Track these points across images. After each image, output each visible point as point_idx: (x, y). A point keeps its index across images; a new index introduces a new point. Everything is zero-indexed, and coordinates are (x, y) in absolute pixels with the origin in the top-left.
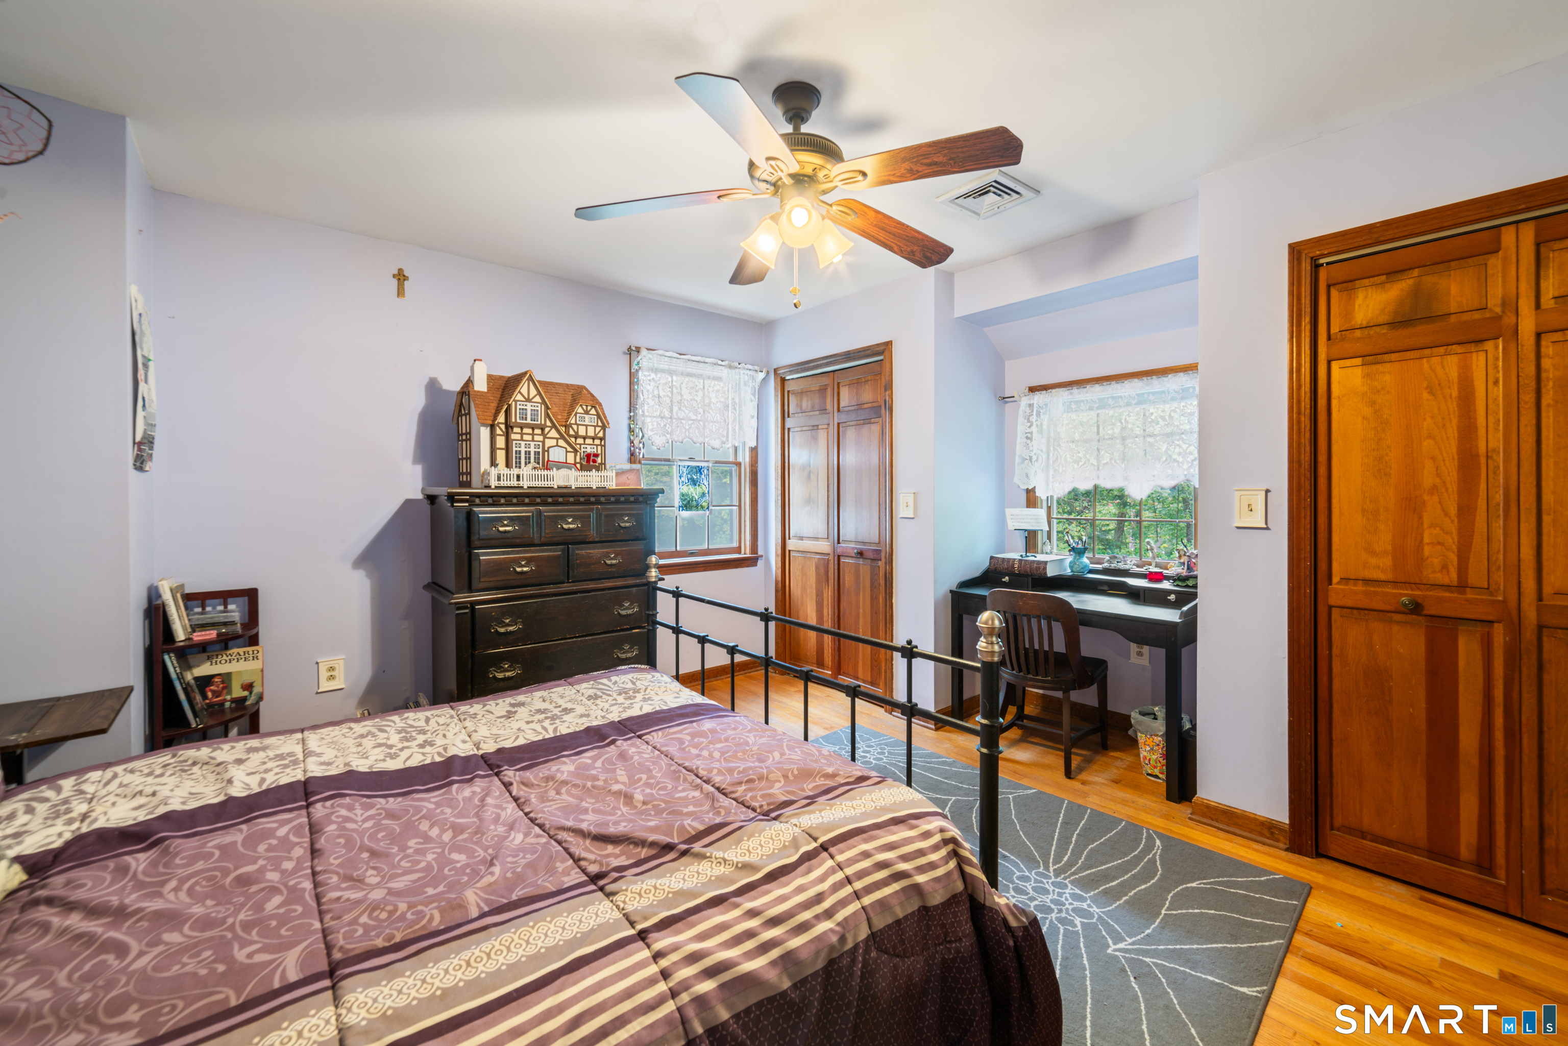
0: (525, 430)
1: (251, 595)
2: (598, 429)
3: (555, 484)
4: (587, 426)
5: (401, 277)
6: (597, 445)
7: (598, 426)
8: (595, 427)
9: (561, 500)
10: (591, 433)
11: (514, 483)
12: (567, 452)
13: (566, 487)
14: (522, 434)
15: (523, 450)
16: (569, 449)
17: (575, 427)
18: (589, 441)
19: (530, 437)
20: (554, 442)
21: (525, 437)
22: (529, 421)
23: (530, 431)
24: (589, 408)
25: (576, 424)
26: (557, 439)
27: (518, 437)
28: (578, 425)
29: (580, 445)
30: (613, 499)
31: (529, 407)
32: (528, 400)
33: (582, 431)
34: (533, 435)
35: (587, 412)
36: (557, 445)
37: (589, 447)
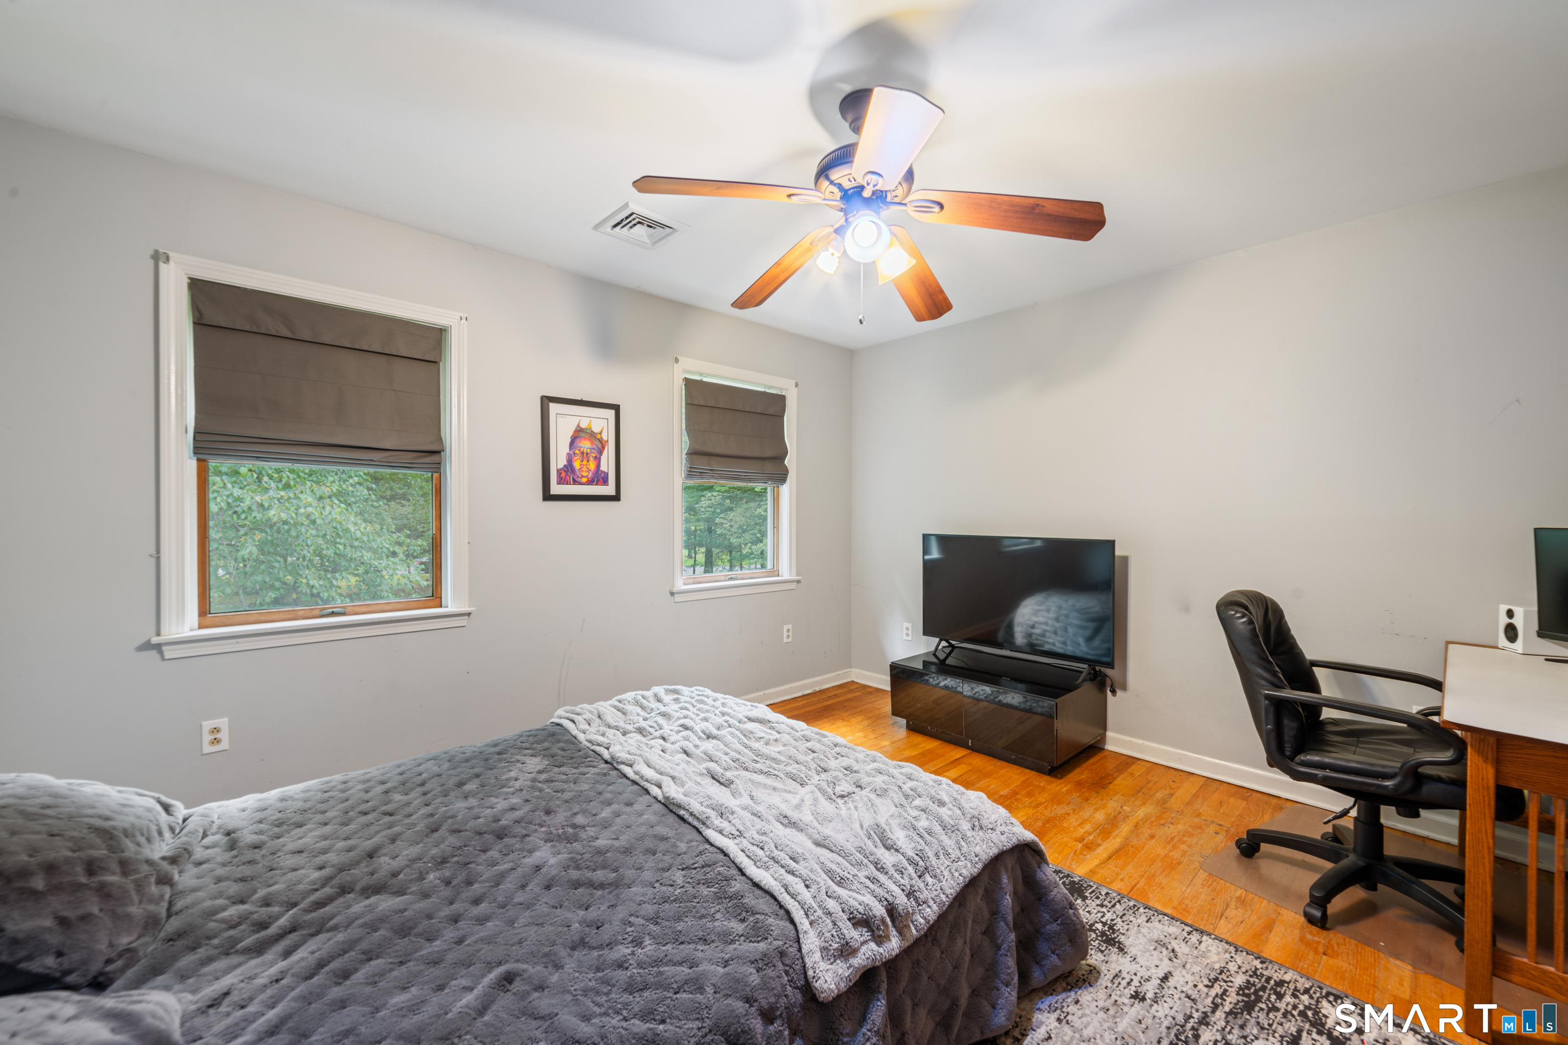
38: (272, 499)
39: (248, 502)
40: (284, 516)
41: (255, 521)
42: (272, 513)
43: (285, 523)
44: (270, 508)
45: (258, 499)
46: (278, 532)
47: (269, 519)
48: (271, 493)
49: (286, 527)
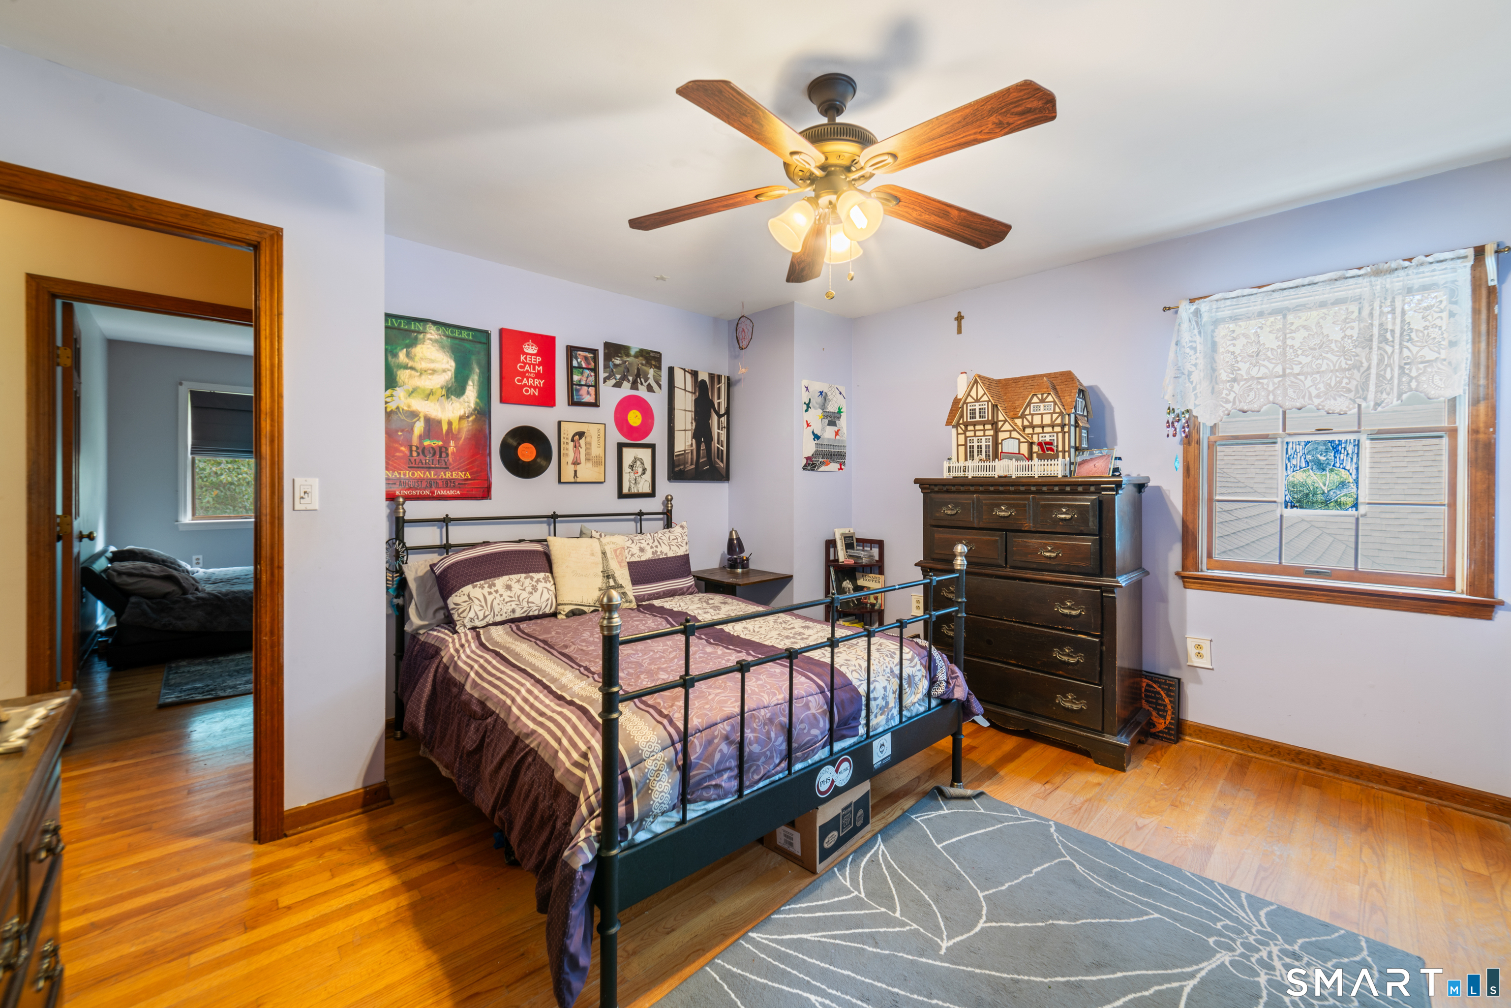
0: (978, 427)
1: (880, 544)
2: (1055, 416)
3: (996, 474)
4: (1042, 414)
5: (959, 318)
6: (1057, 433)
7: (1055, 412)
8: (1052, 414)
9: (1001, 488)
10: (1047, 420)
11: (961, 474)
12: (1020, 442)
13: (1006, 477)
14: (975, 431)
15: (976, 444)
16: (1022, 440)
17: (1029, 418)
18: (1047, 429)
19: (981, 433)
20: (1007, 435)
21: (978, 433)
22: (978, 419)
23: (981, 427)
24: (1045, 396)
25: (1030, 414)
26: (1010, 431)
27: (972, 434)
28: (1032, 415)
29: (1038, 434)
30: (1056, 489)
31: (977, 407)
32: (977, 401)
33: (1037, 420)
34: (984, 430)
35: (1042, 401)
36: (1010, 437)
37: (1047, 435)
38: (221, 469)
39: (208, 471)
40: (230, 479)
41: (212, 483)
42: (223, 477)
43: (231, 483)
44: (222, 474)
45: (214, 469)
46: (229, 489)
47: (221, 481)
48: (223, 466)
49: (233, 487)
